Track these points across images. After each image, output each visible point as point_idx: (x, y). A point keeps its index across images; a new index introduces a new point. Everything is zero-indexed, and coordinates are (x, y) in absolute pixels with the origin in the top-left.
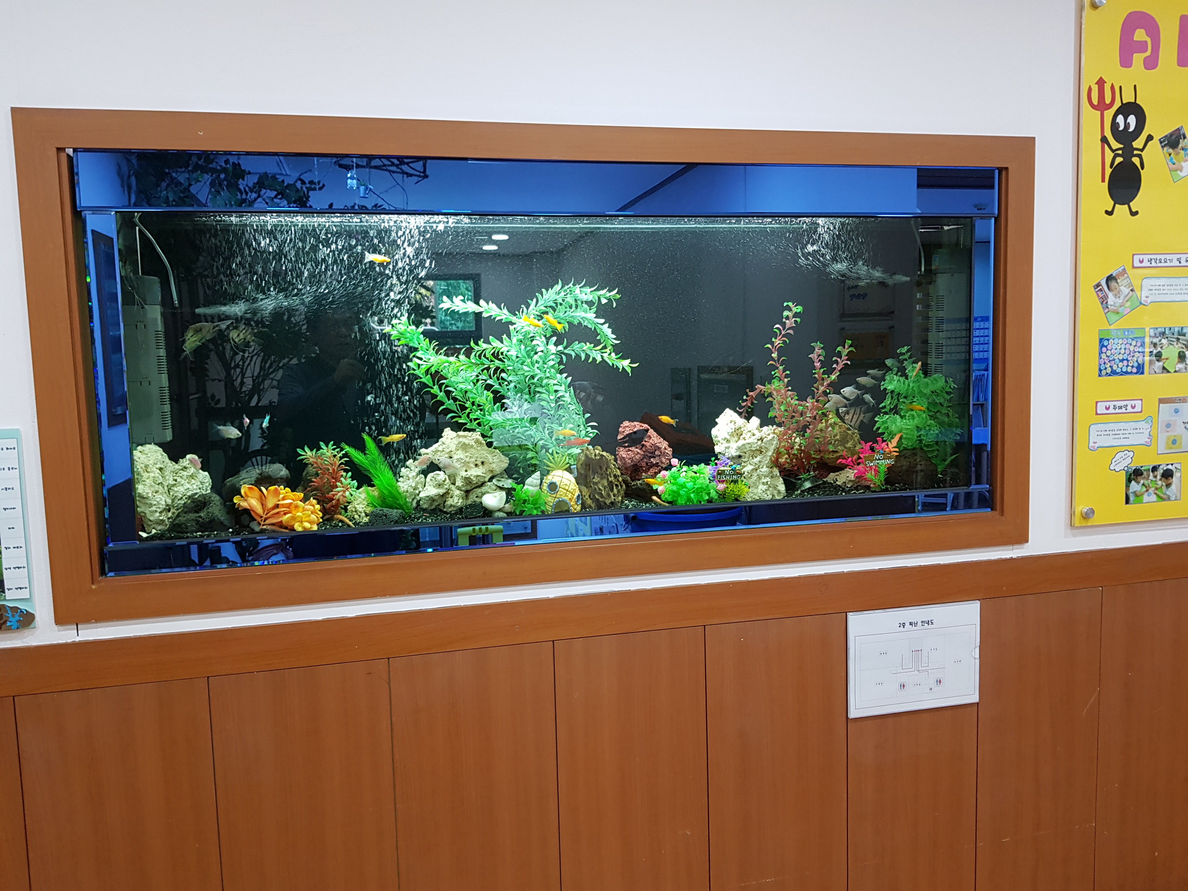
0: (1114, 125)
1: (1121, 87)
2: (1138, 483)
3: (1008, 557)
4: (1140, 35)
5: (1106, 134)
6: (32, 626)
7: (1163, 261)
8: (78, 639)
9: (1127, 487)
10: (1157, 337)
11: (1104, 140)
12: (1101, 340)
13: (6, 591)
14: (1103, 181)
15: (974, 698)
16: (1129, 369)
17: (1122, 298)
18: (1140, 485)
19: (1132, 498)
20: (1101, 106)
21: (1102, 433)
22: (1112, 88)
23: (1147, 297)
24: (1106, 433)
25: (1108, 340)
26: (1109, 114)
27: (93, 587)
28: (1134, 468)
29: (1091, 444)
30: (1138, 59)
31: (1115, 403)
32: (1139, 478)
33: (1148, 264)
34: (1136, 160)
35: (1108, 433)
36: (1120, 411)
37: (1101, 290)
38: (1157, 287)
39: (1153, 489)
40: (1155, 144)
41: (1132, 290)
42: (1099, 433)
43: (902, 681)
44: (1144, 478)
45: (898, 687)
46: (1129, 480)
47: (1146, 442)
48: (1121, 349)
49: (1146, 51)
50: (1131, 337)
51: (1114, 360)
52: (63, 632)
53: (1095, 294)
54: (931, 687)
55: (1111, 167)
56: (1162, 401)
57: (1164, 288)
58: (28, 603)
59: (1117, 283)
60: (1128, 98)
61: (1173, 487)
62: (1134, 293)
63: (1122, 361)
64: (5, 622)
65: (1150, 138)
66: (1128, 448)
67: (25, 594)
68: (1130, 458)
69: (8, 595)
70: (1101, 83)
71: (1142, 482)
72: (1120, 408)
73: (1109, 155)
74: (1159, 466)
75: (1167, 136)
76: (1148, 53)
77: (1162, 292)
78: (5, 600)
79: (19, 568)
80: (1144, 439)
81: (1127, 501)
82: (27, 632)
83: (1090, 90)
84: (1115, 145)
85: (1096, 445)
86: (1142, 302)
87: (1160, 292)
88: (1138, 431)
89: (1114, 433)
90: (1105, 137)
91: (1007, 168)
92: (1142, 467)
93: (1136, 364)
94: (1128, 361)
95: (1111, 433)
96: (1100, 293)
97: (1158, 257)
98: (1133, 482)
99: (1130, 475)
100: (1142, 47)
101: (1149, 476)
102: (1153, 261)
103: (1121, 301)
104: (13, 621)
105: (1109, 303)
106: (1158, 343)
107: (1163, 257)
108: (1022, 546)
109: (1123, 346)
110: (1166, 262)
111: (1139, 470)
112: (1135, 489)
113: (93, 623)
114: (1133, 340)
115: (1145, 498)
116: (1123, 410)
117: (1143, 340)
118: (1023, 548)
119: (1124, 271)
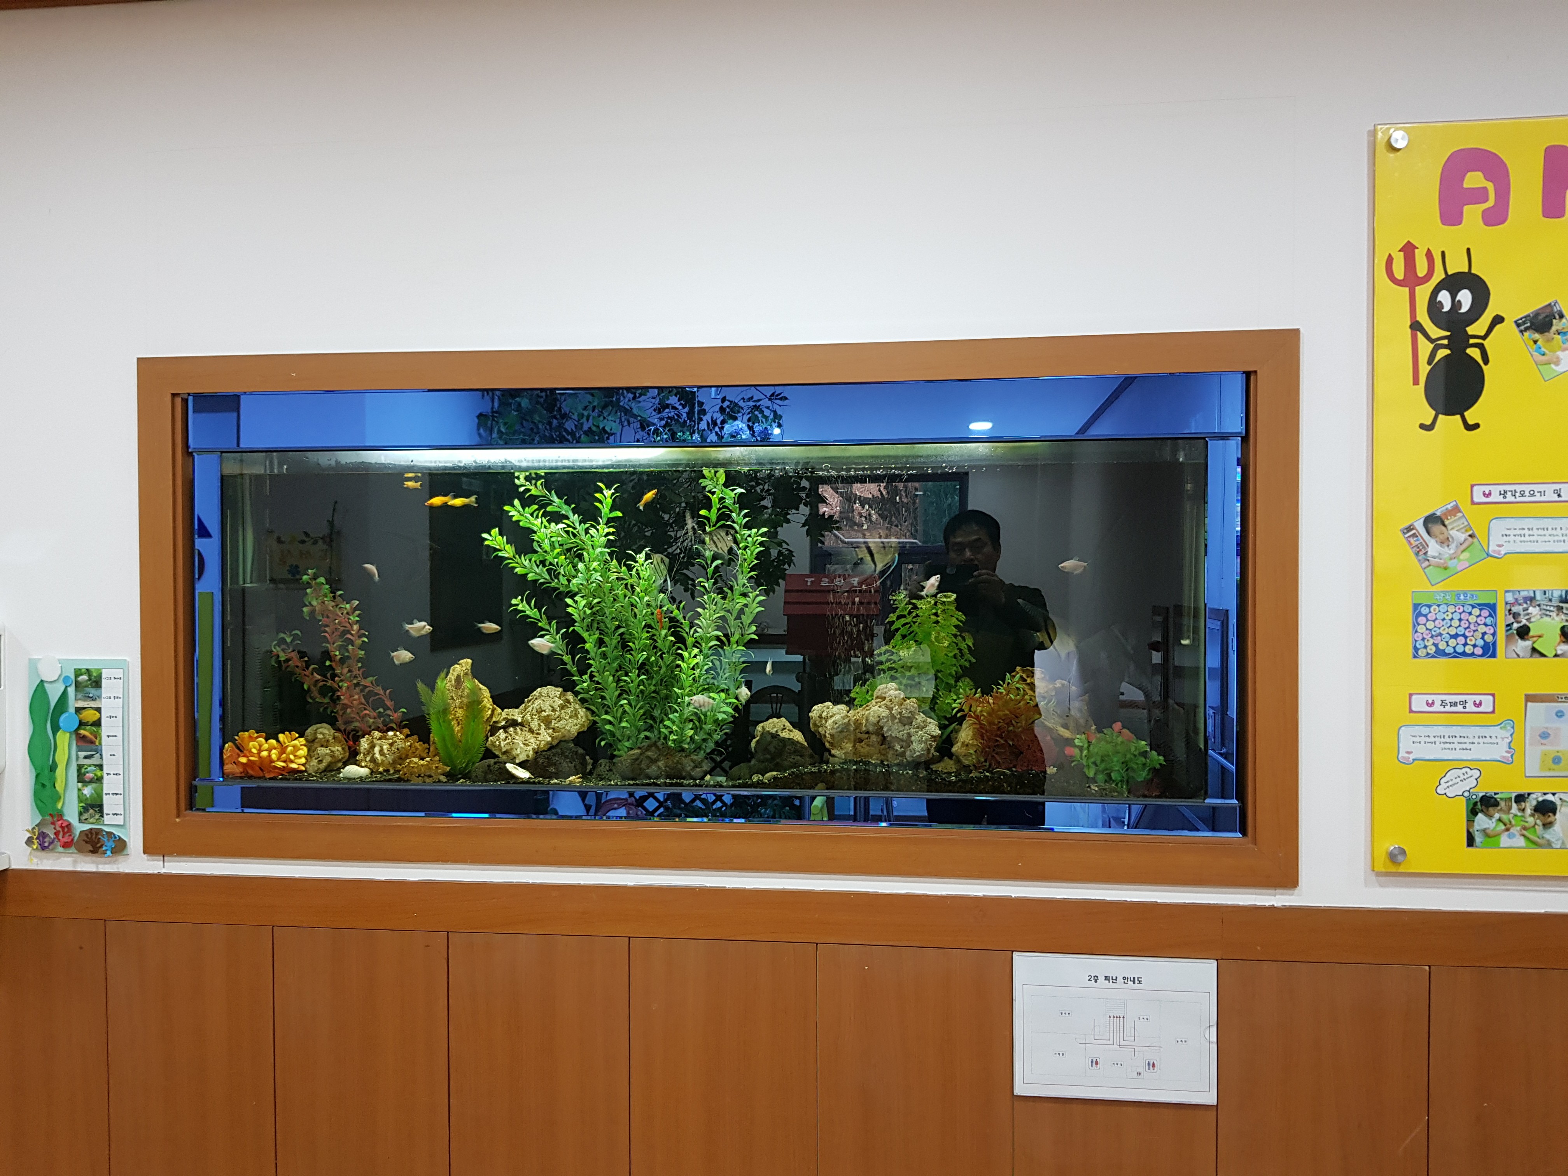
0: (1434, 306)
1: (1443, 253)
2: (1490, 817)
3: (1267, 904)
4: (1474, 180)
6: (125, 853)
7: (1527, 494)
8: (163, 871)
9: (1470, 821)
10: (1520, 605)
11: (1416, 326)
12: (1416, 606)
13: (105, 816)
14: (1416, 382)
15: (1210, 1098)
16: (1469, 649)
17: (1453, 546)
18: (1494, 820)
19: (1478, 838)
20: (1411, 281)
21: (1423, 739)
22: (1429, 255)
23: (1499, 546)
24: (1427, 739)
25: (1429, 606)
26: (1423, 293)
27: (178, 820)
28: (1481, 795)
29: (1402, 754)
30: (1473, 213)
31: (1443, 697)
32: (1490, 809)
33: (1501, 499)
34: (1474, 353)
35: (1432, 739)
36: (1453, 709)
37: (1414, 535)
38: (1518, 532)
39: (1519, 828)
40: (1507, 328)
41: (1470, 536)
42: (1417, 739)
43: (1095, 1055)
44: (1501, 810)
45: (1088, 1062)
46: (1473, 812)
47: (1504, 757)
48: (1452, 619)
49: (1486, 200)
50: (1471, 602)
51: (1440, 634)
52: (152, 863)
53: (1405, 541)
54: (1139, 1070)
55: (1429, 363)
56: (1529, 698)
57: (1531, 532)
58: (123, 830)
59: (1445, 525)
60: (1458, 265)
61: (1557, 827)
62: (1475, 540)
63: (1455, 636)
64: (101, 846)
65: (1498, 320)
66: (1470, 764)
67: (119, 820)
68: (1473, 779)
69: (107, 820)
70: (1409, 250)
71: (1497, 816)
72: (1455, 704)
73: (1425, 348)
74: (1529, 794)
75: (1528, 316)
76: (1491, 203)
77: (1527, 538)
78: (103, 824)
79: (116, 794)
80: (1500, 751)
81: (1471, 841)
82: (120, 858)
83: (1390, 259)
85: (1412, 757)
86: (1491, 553)
87: (1523, 539)
88: (1488, 740)
89: (1442, 740)
90: (1418, 322)
91: (1255, 372)
92: (1495, 794)
93: (1481, 643)
94: (1466, 637)
95: (1437, 740)
96: (1412, 540)
97: (1512, 488)
98: (1480, 815)
99: (1475, 804)
100: (1479, 195)
101: (1510, 808)
102: (1509, 494)
103: (1452, 551)
104: (109, 844)
105: (1429, 553)
106: (1522, 613)
107: (1527, 489)
108: (1290, 892)
109: (1456, 616)
110: (1533, 495)
111: (1493, 798)
112: (1486, 826)
113: (175, 856)
114: (1473, 607)
115: (1504, 840)
116: (1460, 708)
117: (1492, 608)
118: (1292, 895)
119: (1456, 509)
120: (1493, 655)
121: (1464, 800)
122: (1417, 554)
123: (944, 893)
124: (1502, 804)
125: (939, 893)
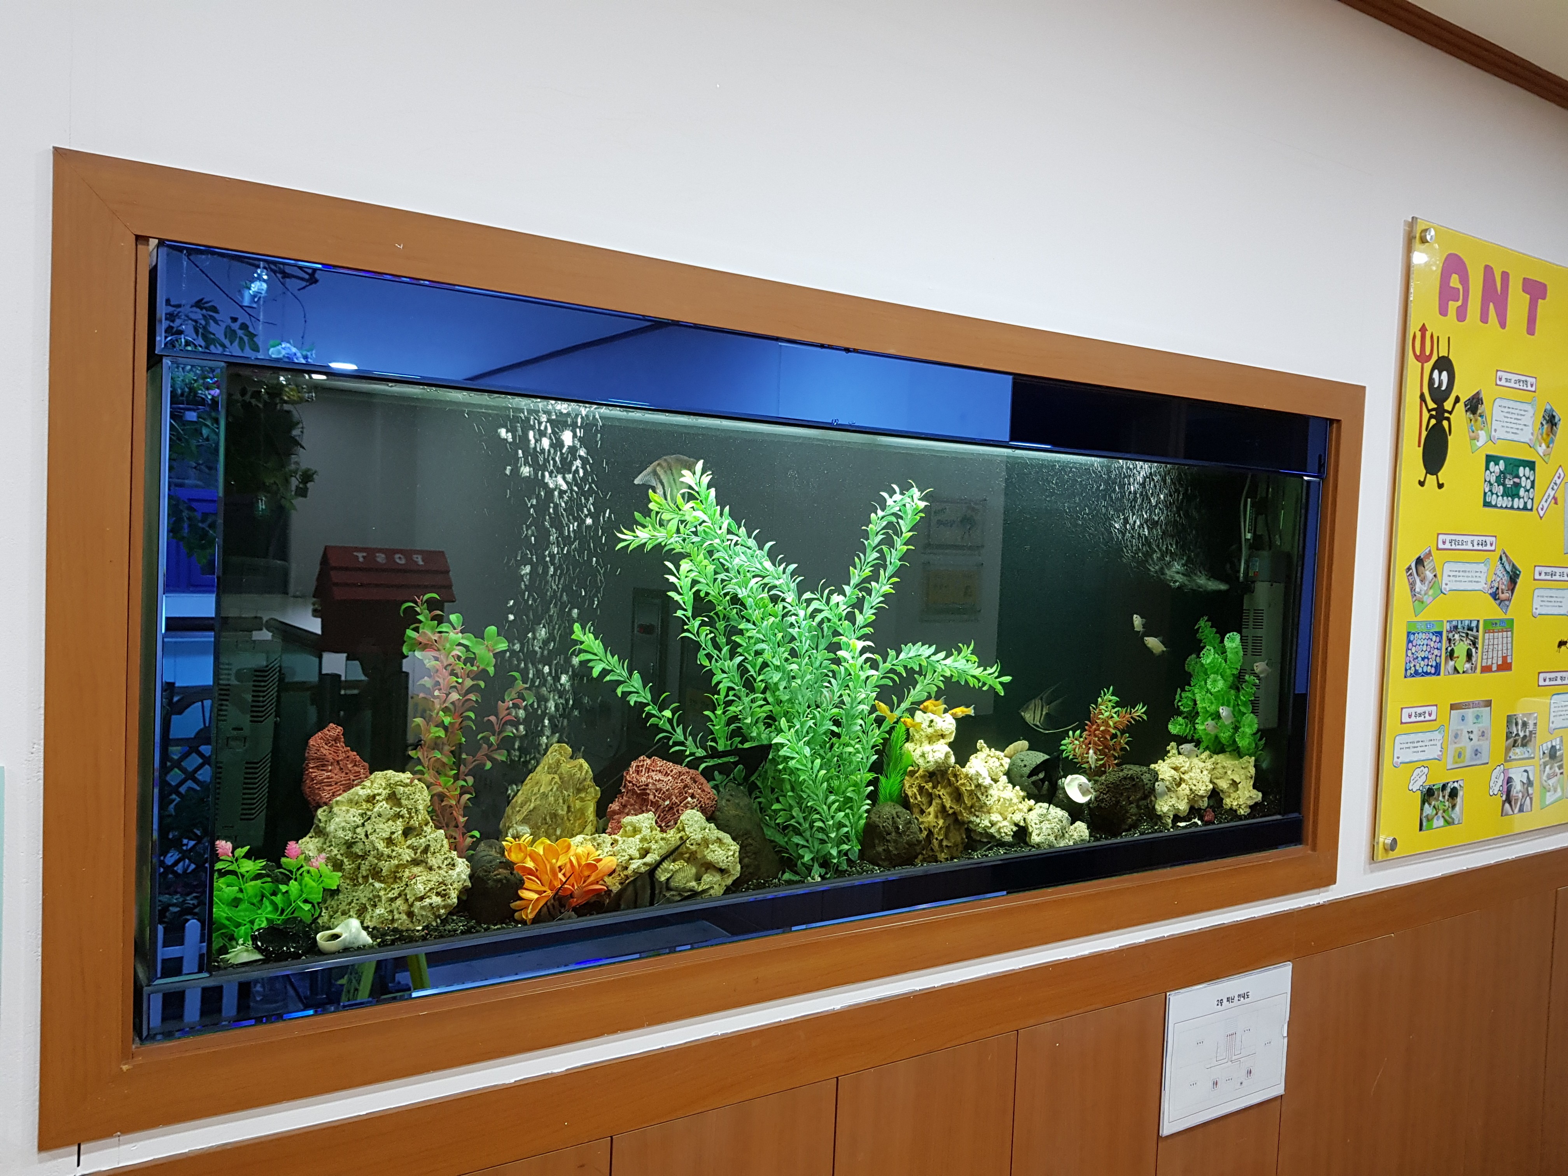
0: (1431, 380)
1: (1438, 338)
2: (1430, 805)
4: (1454, 281)
7: (1460, 543)
8: (78, 1172)
9: (1422, 810)
10: (1452, 632)
11: (1422, 398)
12: (1409, 633)
15: (1281, 1090)
16: (1429, 669)
17: (1427, 584)
18: (1432, 807)
19: (1424, 823)
20: (1422, 357)
21: (1404, 746)
22: (1432, 338)
23: (1446, 584)
24: (1407, 746)
25: (1414, 634)
27: (125, 1068)
28: (1427, 787)
29: (1396, 759)
30: (1452, 307)
31: (1416, 710)
32: (1431, 798)
33: (1449, 546)
34: (1446, 425)
35: (1409, 745)
36: (1420, 719)
38: (1454, 573)
39: (1441, 811)
40: (1460, 406)
41: (1434, 576)
42: (1402, 746)
43: (1216, 1077)
44: (1435, 798)
45: (1211, 1084)
46: (1423, 802)
47: (1439, 756)
48: (1423, 645)
49: (1458, 299)
50: (1432, 630)
51: (1417, 658)
54: (1242, 1080)
55: (1426, 429)
56: (1453, 707)
57: (1459, 574)
59: (1424, 567)
61: (1457, 808)
63: (1423, 659)
65: (1457, 400)
66: (1423, 764)
68: (1424, 776)
70: (1423, 329)
71: (1433, 803)
72: (1420, 715)
73: (1426, 415)
74: (1447, 784)
75: (1469, 399)
76: (1460, 302)
80: (1437, 751)
81: (1421, 826)
83: (1414, 337)
85: (1399, 761)
86: (1442, 590)
87: (1456, 579)
88: (1433, 743)
89: (1413, 745)
90: (1423, 394)
91: (1341, 422)
92: (1434, 786)
93: (1434, 664)
94: (1428, 659)
95: (1411, 745)
97: (1455, 537)
98: (1426, 804)
99: (1424, 796)
100: (1456, 294)
101: (1439, 796)
102: (1453, 543)
103: (1426, 588)
105: (1416, 589)
106: (1452, 639)
108: (1331, 888)
109: (1425, 642)
110: (1462, 544)
111: (1432, 789)
112: (1428, 813)
114: (1433, 634)
115: (1435, 823)
116: (1422, 718)
117: (1440, 634)
119: (1429, 554)
120: (1439, 674)
121: (1419, 792)
124: (1436, 793)
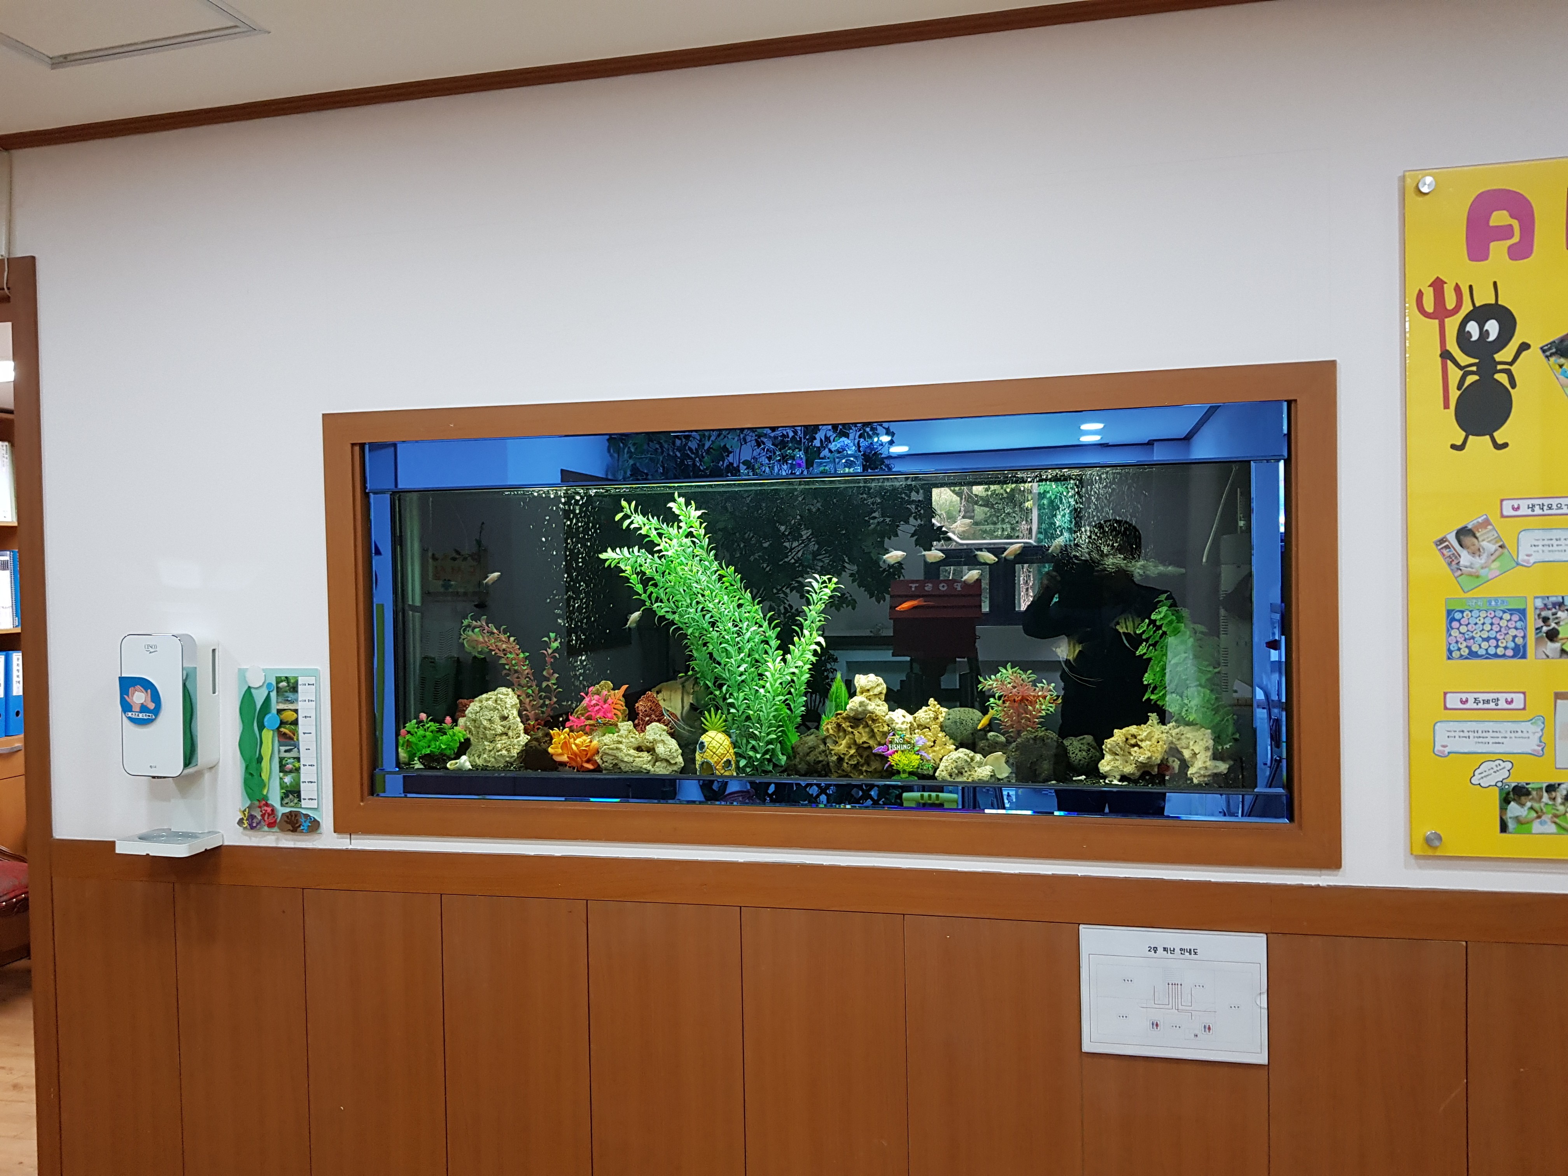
0: (1463, 337)
1: (1471, 287)
2: (1522, 805)
3: (1313, 884)
4: (1500, 218)
5: (1448, 348)
6: (319, 832)
7: (1554, 507)
8: (350, 847)
9: (1503, 810)
10: (1549, 609)
11: (1446, 355)
12: (1449, 612)
13: (302, 800)
14: (1446, 406)
15: (1262, 1058)
16: (1500, 651)
17: (1484, 556)
18: (1526, 808)
19: (1511, 825)
20: (1441, 313)
21: (1457, 734)
22: (1457, 289)
23: (1528, 555)
24: (1462, 734)
25: (1462, 612)
26: (1452, 324)
27: (362, 804)
28: (1513, 785)
29: (1438, 747)
30: (1498, 249)
31: (1476, 696)
32: (1523, 798)
33: (1529, 512)
34: (1502, 378)
35: (1466, 734)
36: (1486, 706)
37: (1447, 547)
38: (1546, 542)
39: (1550, 816)
40: (1534, 355)
41: (1501, 547)
42: (1453, 734)
43: (1156, 1019)
44: (1533, 799)
45: (1149, 1024)
46: (1506, 801)
47: (1534, 750)
48: (1483, 624)
49: (1511, 236)
50: (1502, 608)
51: (1473, 638)
52: (341, 840)
53: (1438, 553)
54: (1197, 1032)
55: (1459, 388)
56: (1559, 696)
57: (1558, 542)
58: (315, 812)
59: (1477, 538)
63: (1487, 639)
64: (299, 826)
65: (1524, 347)
66: (1502, 757)
67: (314, 804)
68: (1505, 771)
69: (304, 804)
70: (1438, 285)
71: (1529, 804)
72: (1488, 702)
73: (1455, 374)
74: (1559, 785)
75: (1554, 342)
76: (1516, 239)
77: (1555, 548)
78: (301, 808)
79: (311, 782)
80: (1532, 745)
81: (1504, 828)
82: (316, 836)
83: (1420, 295)
84: (1464, 360)
85: (1447, 750)
86: (1520, 561)
87: (1551, 548)
88: (1519, 734)
89: (1476, 735)
90: (1448, 351)
91: (1295, 401)
92: (1527, 784)
93: (1511, 645)
94: (1498, 640)
95: (1471, 735)
96: (1445, 552)
97: (1540, 502)
98: (1512, 803)
99: (1508, 793)
100: (1505, 232)
101: (1541, 797)
102: (1537, 508)
103: (1483, 561)
104: (306, 825)
105: (1462, 563)
106: (1551, 617)
107: (1554, 502)
108: (1335, 873)
109: (1488, 621)
110: (1560, 508)
111: (1524, 788)
112: (1517, 814)
113: (360, 835)
114: (1504, 612)
115: (1536, 827)
116: (1492, 705)
117: (1522, 612)
118: (1336, 876)
119: (1487, 522)
120: (1524, 656)
121: (1497, 789)
122: (1450, 564)
123: (1017, 872)
124: (1534, 793)
125: (1012, 872)
